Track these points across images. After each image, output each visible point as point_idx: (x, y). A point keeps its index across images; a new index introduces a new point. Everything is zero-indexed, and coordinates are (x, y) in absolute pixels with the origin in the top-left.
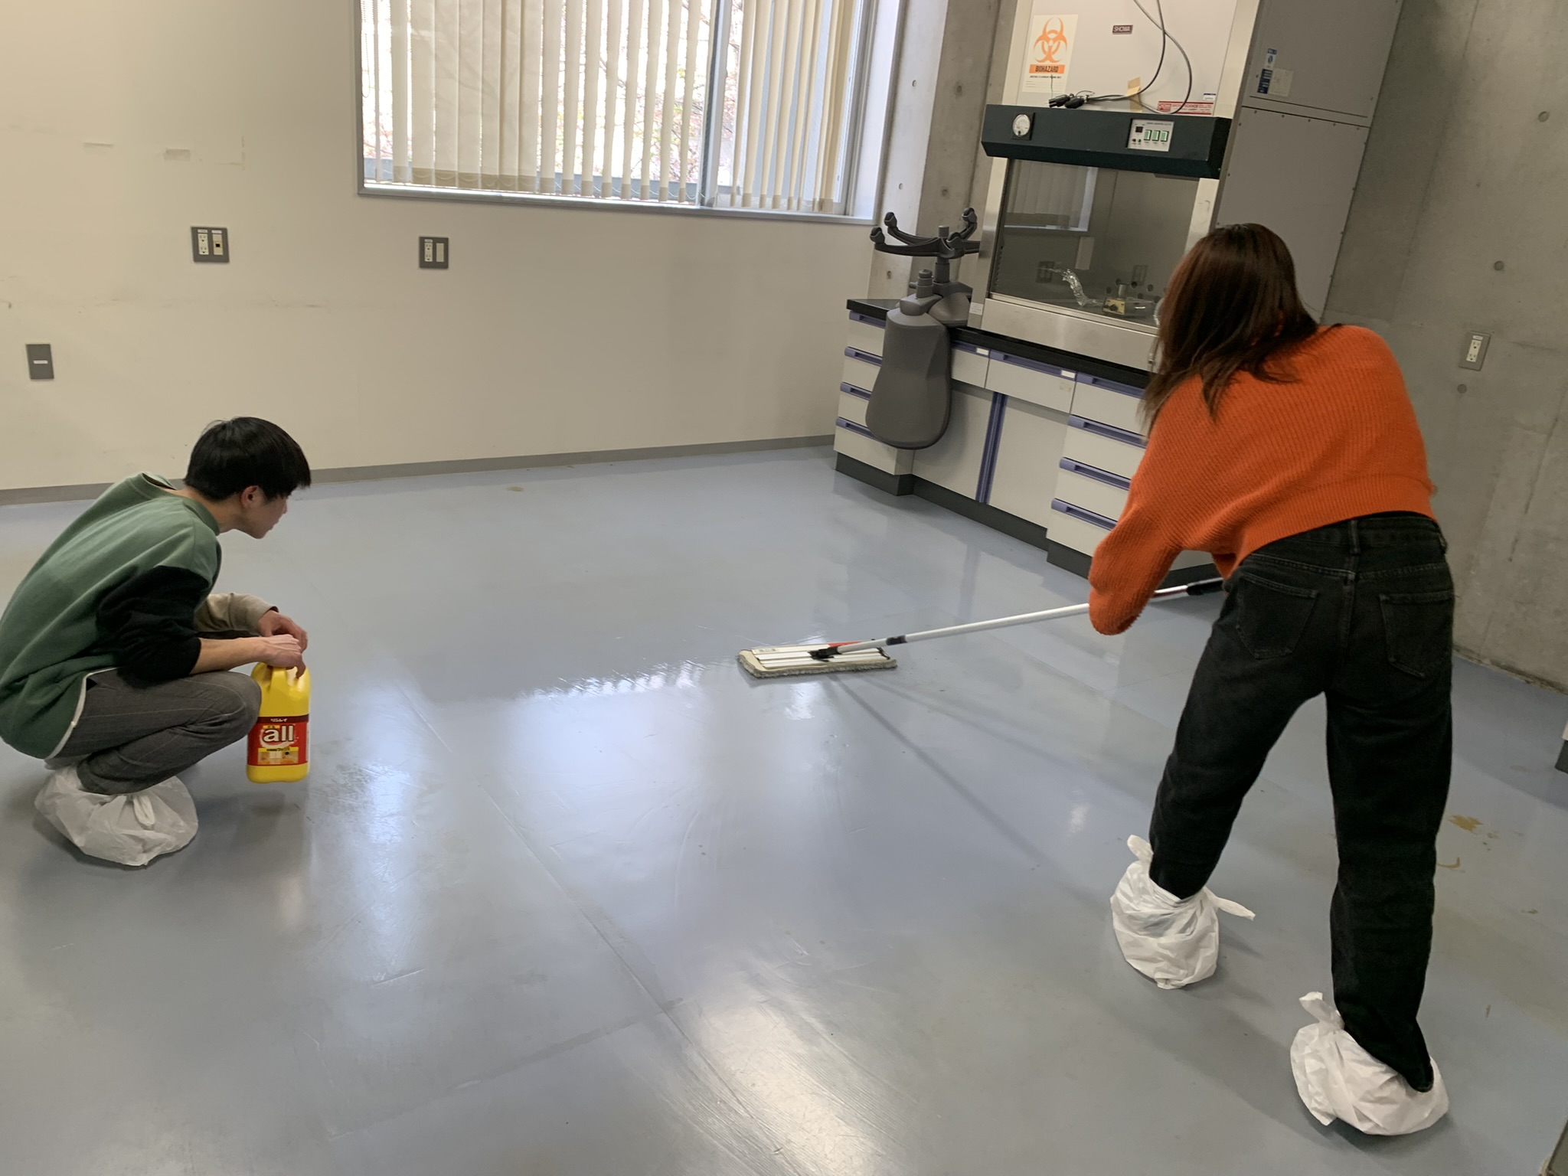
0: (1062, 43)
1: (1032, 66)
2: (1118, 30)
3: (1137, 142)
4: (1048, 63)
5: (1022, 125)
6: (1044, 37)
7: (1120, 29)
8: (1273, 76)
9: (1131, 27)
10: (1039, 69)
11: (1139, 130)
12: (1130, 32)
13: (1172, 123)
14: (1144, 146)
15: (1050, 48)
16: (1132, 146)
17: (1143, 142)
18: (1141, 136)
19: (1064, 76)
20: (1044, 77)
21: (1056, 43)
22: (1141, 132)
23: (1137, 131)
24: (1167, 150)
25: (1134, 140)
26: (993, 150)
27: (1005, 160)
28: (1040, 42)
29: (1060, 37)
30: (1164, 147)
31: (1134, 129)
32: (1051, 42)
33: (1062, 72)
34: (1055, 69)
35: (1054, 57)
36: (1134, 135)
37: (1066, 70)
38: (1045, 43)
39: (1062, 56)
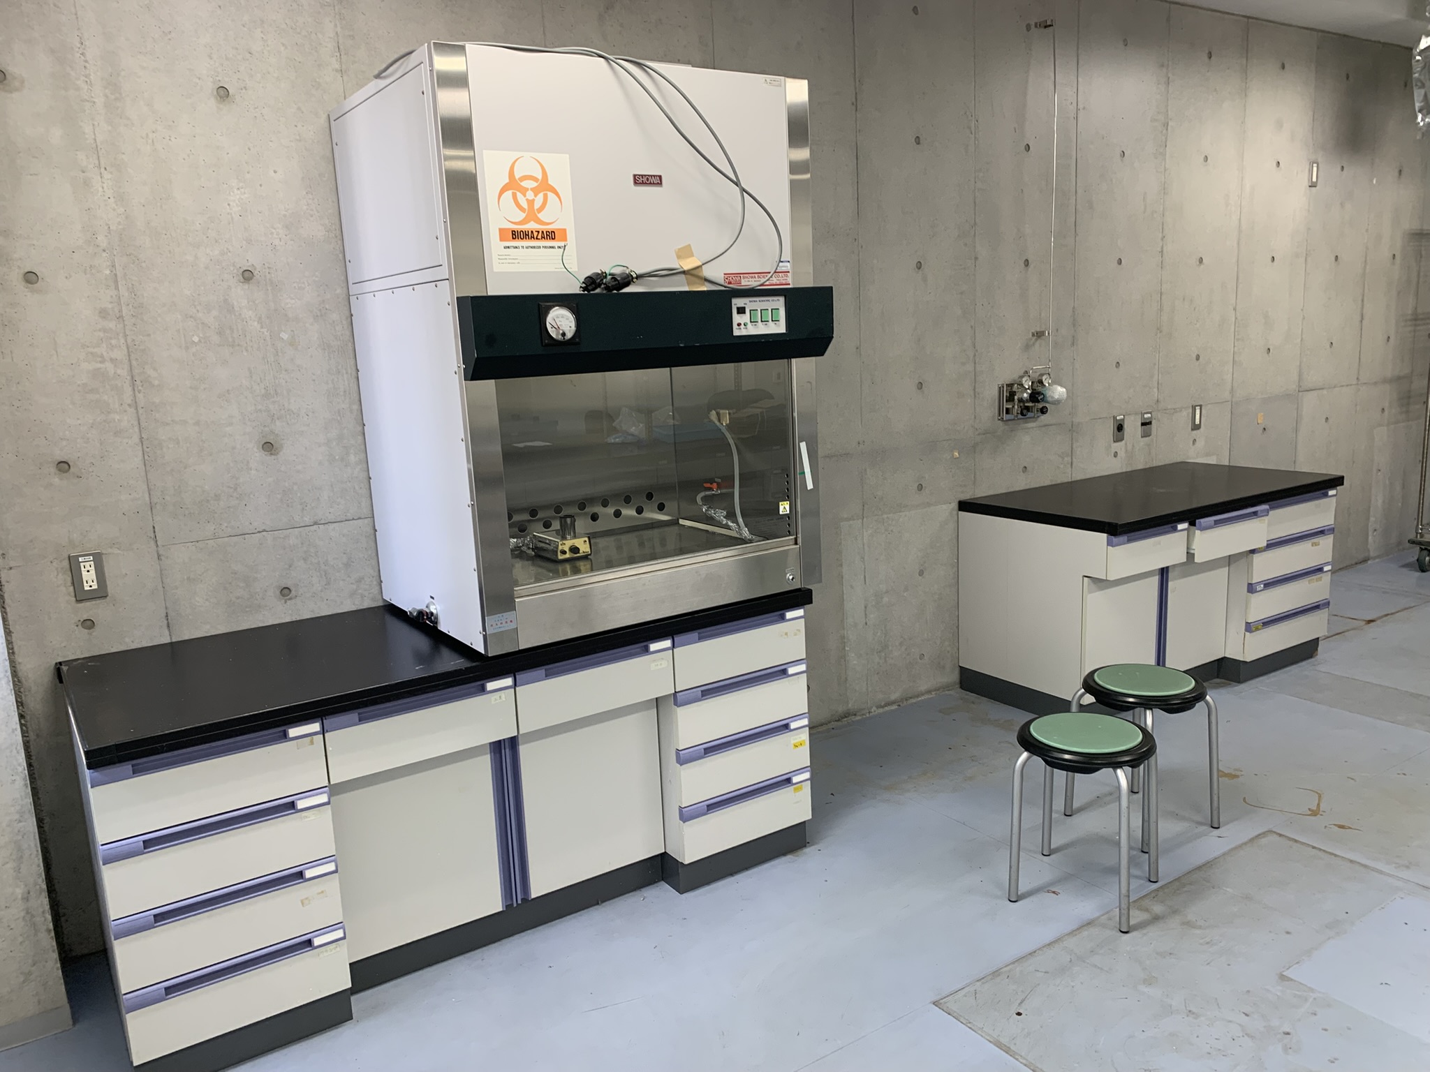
0: (551, 195)
1: (501, 230)
2: (640, 180)
3: (742, 326)
4: (531, 226)
5: (561, 322)
6: (513, 184)
7: (645, 179)
10: (516, 235)
11: (741, 311)
12: (660, 184)
13: (782, 299)
14: (752, 330)
15: (531, 203)
16: (736, 332)
17: (749, 325)
18: (745, 318)
19: (571, 244)
20: (534, 247)
21: (541, 196)
22: (744, 313)
23: (738, 313)
24: (787, 329)
25: (739, 325)
28: (509, 194)
29: (544, 186)
30: (780, 328)
31: (734, 311)
32: (530, 195)
33: (564, 238)
34: (550, 235)
35: (541, 216)
36: (737, 318)
37: (571, 235)
38: (519, 195)
39: (555, 215)
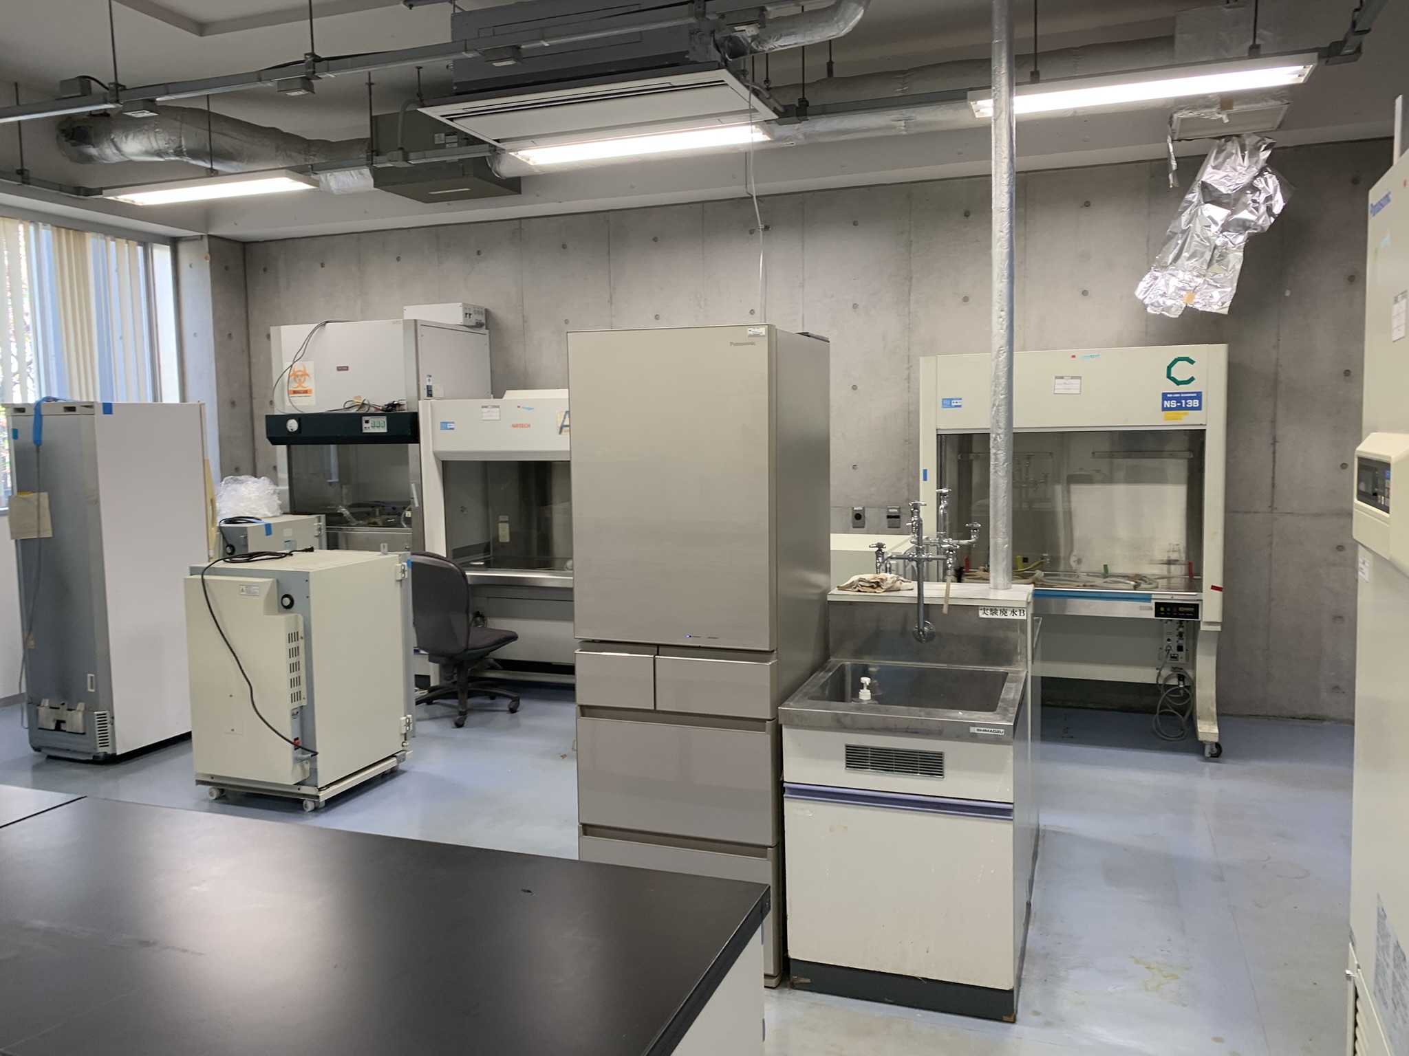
0: (307, 377)
1: (289, 391)
2: (340, 369)
3: (367, 429)
4: (300, 389)
5: (293, 425)
6: (294, 374)
8: (433, 388)
9: (347, 367)
10: (295, 392)
11: (367, 422)
13: (385, 417)
14: (372, 430)
15: (300, 380)
16: (365, 431)
17: (371, 428)
18: (369, 425)
19: (313, 395)
20: (301, 398)
21: (304, 377)
24: (386, 431)
26: (275, 441)
27: (284, 447)
28: (293, 377)
29: (305, 374)
30: (384, 430)
31: (364, 422)
32: (300, 377)
33: (311, 393)
34: (306, 392)
35: (304, 385)
36: (365, 425)
37: (313, 391)
38: (296, 377)
39: (308, 384)
